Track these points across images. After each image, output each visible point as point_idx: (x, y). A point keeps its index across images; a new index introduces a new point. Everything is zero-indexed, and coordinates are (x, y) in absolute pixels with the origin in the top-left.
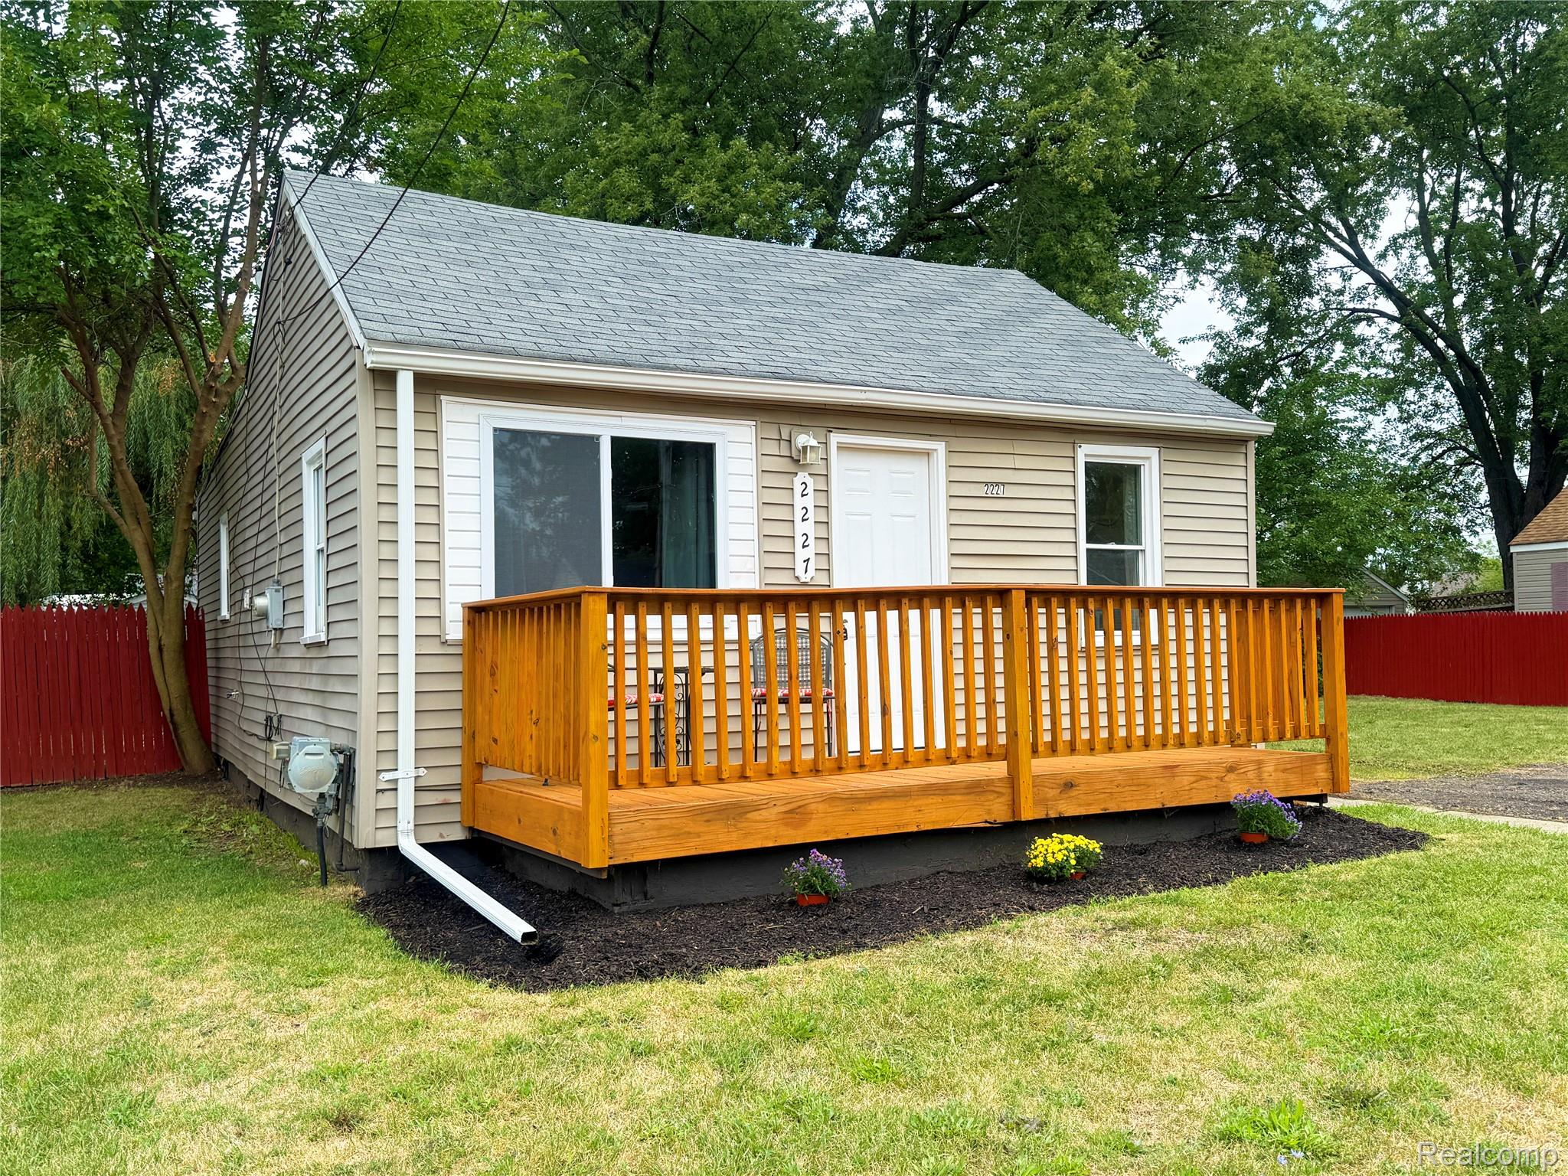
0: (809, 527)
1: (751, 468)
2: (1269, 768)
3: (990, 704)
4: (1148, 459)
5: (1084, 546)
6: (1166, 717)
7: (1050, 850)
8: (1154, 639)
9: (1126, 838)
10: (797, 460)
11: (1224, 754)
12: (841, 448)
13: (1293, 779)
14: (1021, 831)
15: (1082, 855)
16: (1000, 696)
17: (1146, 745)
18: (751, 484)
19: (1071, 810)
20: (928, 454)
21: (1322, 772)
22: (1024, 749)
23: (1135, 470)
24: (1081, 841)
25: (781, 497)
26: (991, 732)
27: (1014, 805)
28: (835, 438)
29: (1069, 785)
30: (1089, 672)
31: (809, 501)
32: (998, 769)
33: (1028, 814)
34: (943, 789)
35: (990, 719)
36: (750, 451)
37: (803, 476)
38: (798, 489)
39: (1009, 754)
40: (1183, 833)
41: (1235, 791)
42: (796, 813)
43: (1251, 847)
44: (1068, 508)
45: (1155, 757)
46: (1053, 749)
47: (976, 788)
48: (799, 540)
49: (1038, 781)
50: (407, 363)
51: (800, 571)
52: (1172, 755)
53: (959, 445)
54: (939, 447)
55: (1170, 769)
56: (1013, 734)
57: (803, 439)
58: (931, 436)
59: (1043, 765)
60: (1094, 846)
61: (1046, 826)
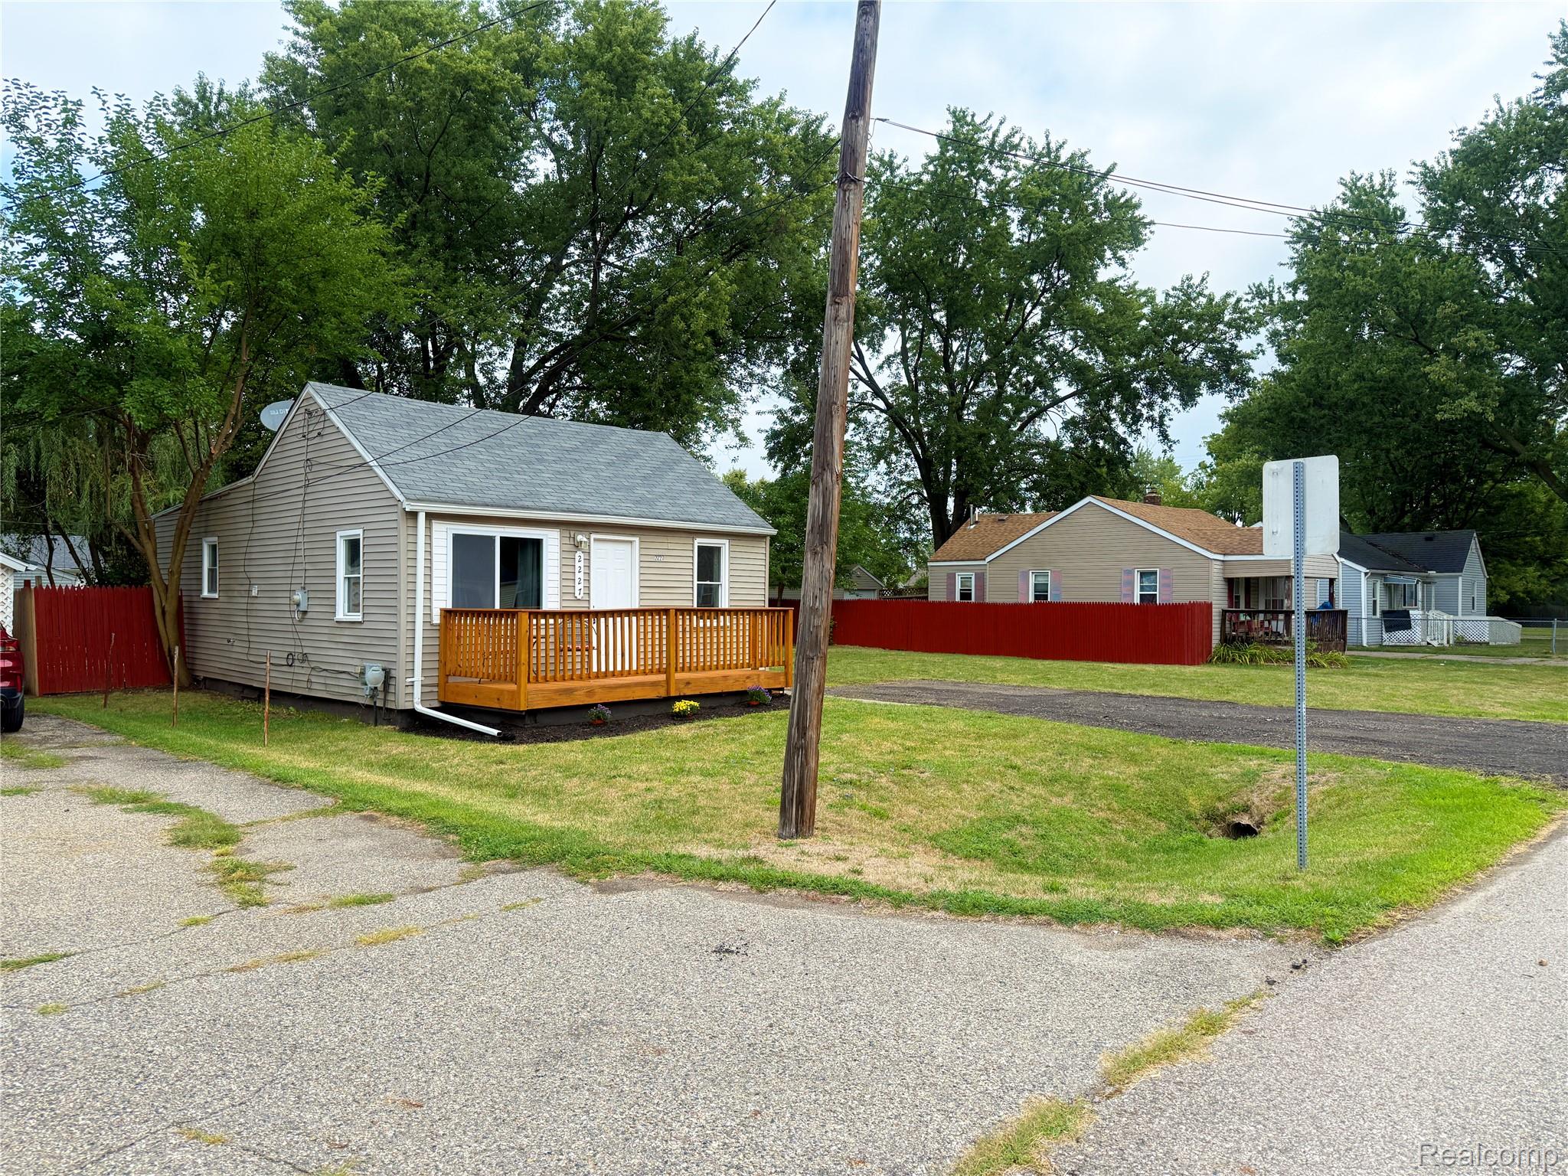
0: (581, 575)
1: (557, 549)
2: (762, 677)
3: (661, 652)
4: (724, 544)
5: (696, 582)
6: (725, 658)
7: (681, 706)
8: (722, 624)
9: (709, 703)
10: (577, 546)
11: (747, 671)
12: (595, 540)
13: (771, 681)
14: (671, 700)
15: (692, 707)
16: (664, 648)
17: (717, 668)
18: (557, 556)
19: (689, 693)
20: (631, 542)
21: (782, 679)
22: (673, 669)
23: (719, 549)
24: (692, 703)
25: (570, 562)
26: (661, 663)
27: (668, 691)
28: (593, 536)
29: (688, 683)
30: (697, 638)
31: (582, 564)
32: (662, 677)
33: (673, 694)
34: (642, 684)
35: (660, 658)
36: (557, 542)
37: (579, 553)
38: (577, 558)
39: (667, 672)
40: (730, 701)
41: (749, 685)
42: (590, 692)
43: (753, 706)
44: (690, 566)
45: (720, 673)
46: (683, 669)
47: (654, 684)
48: (577, 581)
49: (678, 681)
50: (423, 508)
51: (577, 594)
52: (726, 672)
53: (644, 538)
54: (636, 539)
55: (725, 677)
56: (668, 664)
57: (580, 538)
58: (633, 535)
59: (679, 676)
60: (696, 704)
61: (679, 698)
